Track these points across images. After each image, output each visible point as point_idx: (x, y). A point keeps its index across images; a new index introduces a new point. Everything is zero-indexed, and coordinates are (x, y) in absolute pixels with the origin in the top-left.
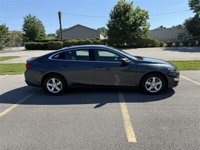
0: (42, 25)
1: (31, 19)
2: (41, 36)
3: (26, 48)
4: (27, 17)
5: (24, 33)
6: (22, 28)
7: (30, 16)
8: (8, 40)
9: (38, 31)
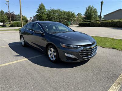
0: (96, 11)
1: (90, 8)
2: (95, 18)
3: (79, 25)
4: (88, 7)
5: (85, 17)
6: (84, 14)
7: (90, 6)
8: (75, 21)
9: (92, 15)
